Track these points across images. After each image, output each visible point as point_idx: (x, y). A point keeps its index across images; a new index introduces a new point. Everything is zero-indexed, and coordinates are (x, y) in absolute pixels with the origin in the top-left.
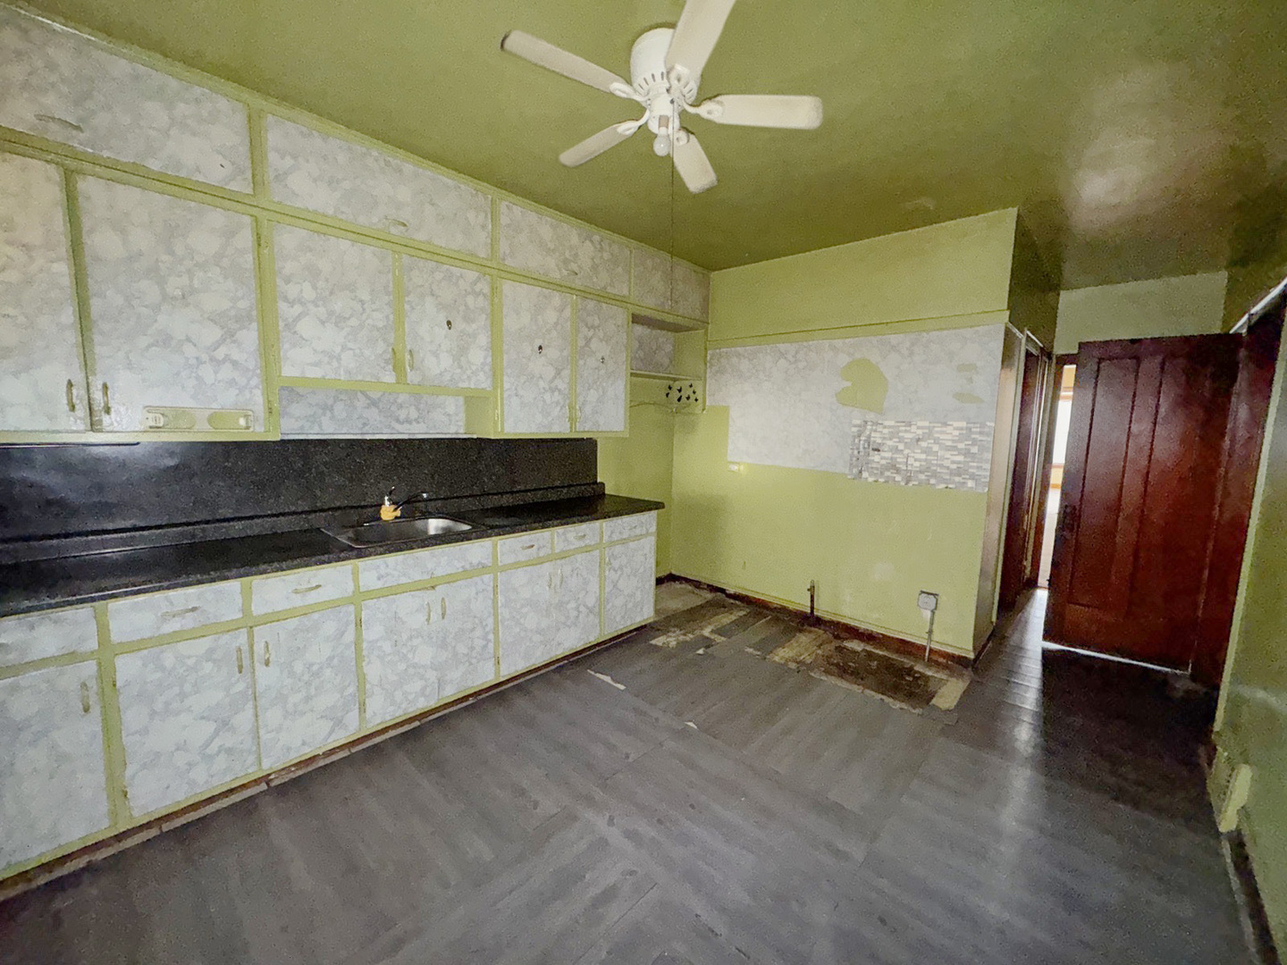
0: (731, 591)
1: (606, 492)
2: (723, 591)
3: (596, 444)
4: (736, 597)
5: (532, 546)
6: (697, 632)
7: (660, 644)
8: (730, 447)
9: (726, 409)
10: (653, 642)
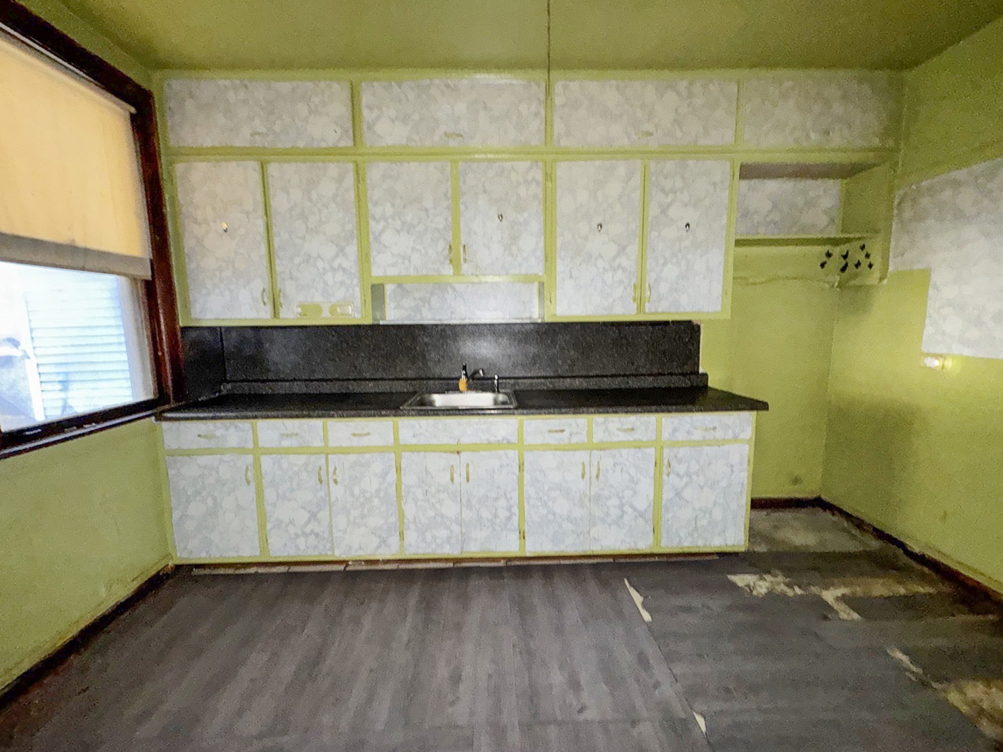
0: (917, 549)
1: (710, 384)
2: (901, 545)
3: (699, 331)
4: (922, 559)
5: (562, 431)
6: (814, 590)
7: (740, 584)
8: (929, 330)
9: (926, 274)
10: (733, 578)
